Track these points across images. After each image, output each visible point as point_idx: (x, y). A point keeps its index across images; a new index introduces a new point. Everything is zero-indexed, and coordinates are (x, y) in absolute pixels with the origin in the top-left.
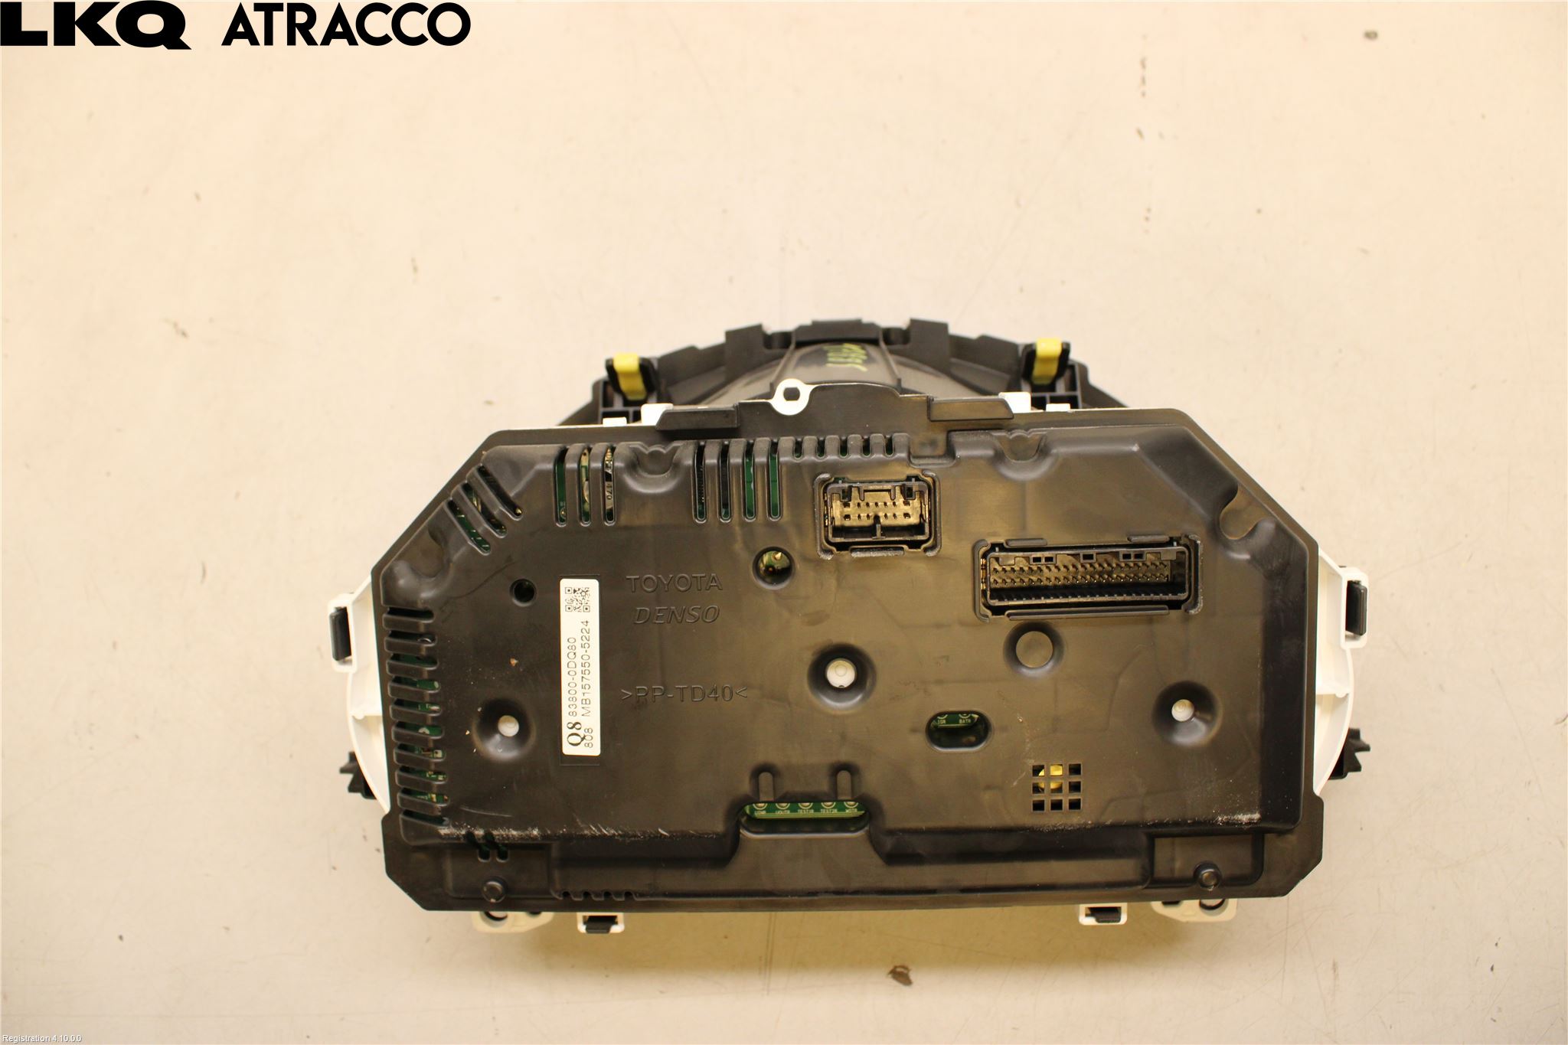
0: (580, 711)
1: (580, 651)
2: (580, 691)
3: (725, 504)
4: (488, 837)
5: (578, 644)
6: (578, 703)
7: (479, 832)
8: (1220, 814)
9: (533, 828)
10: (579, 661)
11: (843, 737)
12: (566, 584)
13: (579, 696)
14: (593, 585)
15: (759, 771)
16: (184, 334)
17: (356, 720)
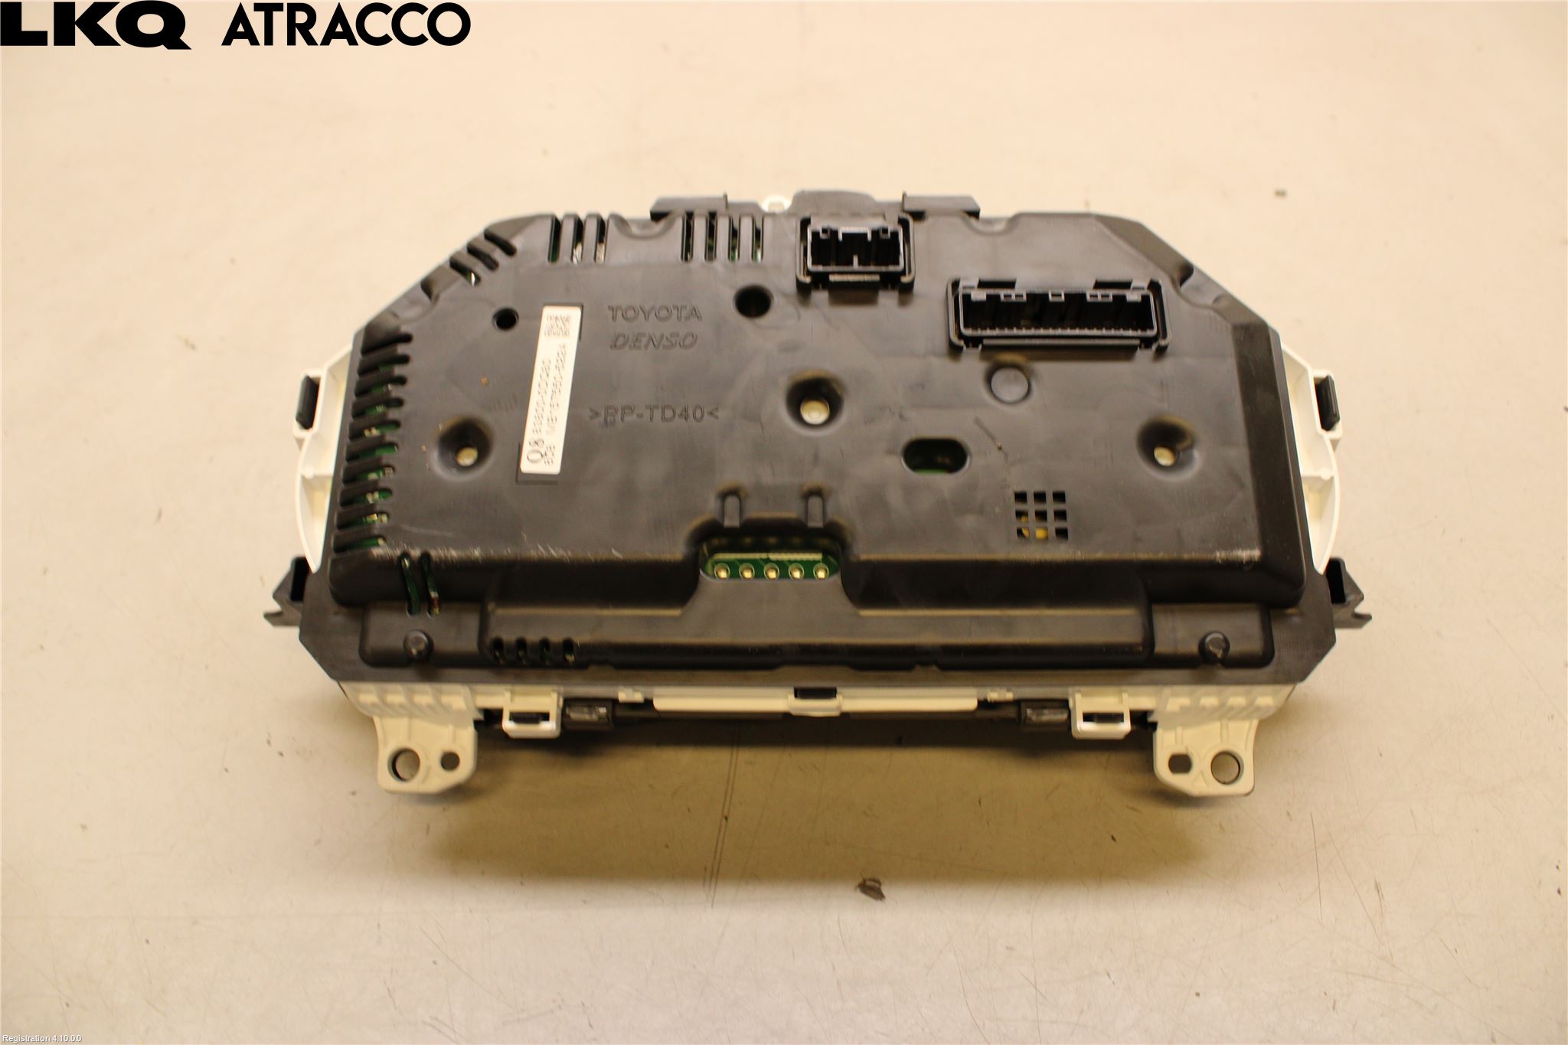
0: (545, 427)
1: (553, 372)
2: (547, 408)
3: (710, 250)
4: (426, 556)
5: (552, 367)
6: (545, 421)
7: (416, 553)
8: (1218, 549)
9: (475, 547)
10: (551, 381)
11: (816, 458)
12: (548, 312)
13: (546, 414)
14: (574, 314)
15: (724, 496)
16: (193, 347)
17: (303, 478)
